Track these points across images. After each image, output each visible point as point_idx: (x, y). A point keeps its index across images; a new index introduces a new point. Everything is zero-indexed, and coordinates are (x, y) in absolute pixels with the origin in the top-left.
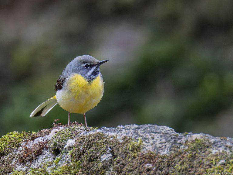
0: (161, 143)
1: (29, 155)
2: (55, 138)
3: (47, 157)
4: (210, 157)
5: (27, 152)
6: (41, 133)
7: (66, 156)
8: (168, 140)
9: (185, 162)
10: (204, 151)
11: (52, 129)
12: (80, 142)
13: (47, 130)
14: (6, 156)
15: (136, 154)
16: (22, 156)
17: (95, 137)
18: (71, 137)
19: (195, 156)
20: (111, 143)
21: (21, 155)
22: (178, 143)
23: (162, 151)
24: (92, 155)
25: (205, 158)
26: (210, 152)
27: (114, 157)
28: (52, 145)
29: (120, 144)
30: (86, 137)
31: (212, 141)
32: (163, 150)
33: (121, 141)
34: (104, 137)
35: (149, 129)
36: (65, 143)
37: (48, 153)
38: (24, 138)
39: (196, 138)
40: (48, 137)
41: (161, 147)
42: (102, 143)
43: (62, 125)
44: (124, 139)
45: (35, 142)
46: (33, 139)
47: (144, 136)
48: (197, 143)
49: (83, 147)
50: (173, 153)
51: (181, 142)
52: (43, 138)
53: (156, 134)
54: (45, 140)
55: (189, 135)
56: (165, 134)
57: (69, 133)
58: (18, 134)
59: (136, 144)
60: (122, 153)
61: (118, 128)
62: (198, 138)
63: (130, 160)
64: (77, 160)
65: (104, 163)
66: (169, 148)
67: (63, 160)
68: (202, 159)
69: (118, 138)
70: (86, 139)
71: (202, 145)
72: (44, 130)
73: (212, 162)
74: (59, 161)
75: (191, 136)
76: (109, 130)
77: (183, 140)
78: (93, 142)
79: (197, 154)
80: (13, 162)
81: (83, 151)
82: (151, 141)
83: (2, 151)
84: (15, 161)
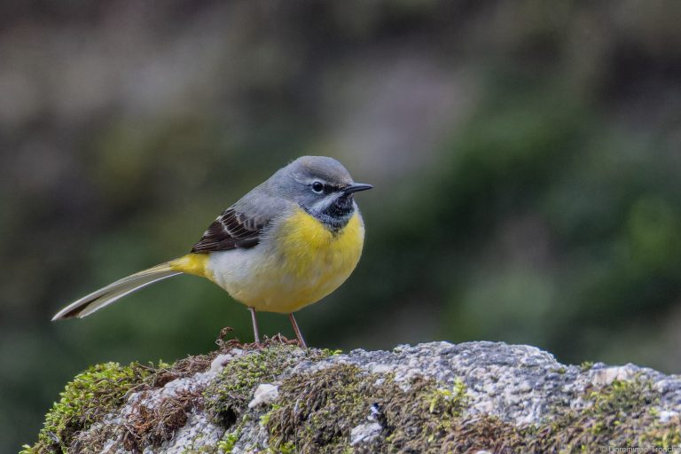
0: (516, 393)
1: (151, 427)
2: (224, 379)
3: (200, 432)
4: (654, 430)
5: (145, 420)
6: (182, 368)
7: (253, 430)
8: (537, 384)
9: (584, 444)
10: (638, 413)
11: (215, 356)
12: (293, 391)
13: (199, 359)
14: (87, 429)
15: (447, 424)
16: (131, 431)
17: (333, 378)
18: (267, 377)
19: (612, 428)
20: (379, 392)
21: (128, 428)
22: (564, 391)
23: (520, 415)
24: (324, 428)
25: (640, 432)
26: (654, 418)
27: (385, 432)
28: (216, 398)
29: (402, 395)
30: (308, 377)
31: (660, 385)
32: (524, 412)
33: (406, 389)
34: (359, 376)
35: (483, 355)
36: (251, 393)
37: (204, 421)
38: (136, 381)
39: (616, 378)
40: (202, 379)
41: (517, 405)
42: (354, 394)
43: (243, 344)
44: (415, 381)
45: (166, 391)
46: (160, 383)
47: (471, 374)
48: (618, 392)
49: (300, 405)
50: (551, 421)
51: (574, 389)
52: (188, 382)
53: (504, 367)
54: (194, 387)
55: (595, 368)
56: (530, 367)
57: (261, 367)
58: (120, 369)
59: (449, 394)
60: (408, 420)
61: (396, 352)
62: (619, 378)
63: (431, 439)
64: (284, 442)
65: (359, 449)
66: (539, 407)
67: (246, 441)
68: (633, 436)
69: (397, 378)
70: (308, 383)
71: (633, 397)
72: (191, 359)
73: (659, 443)
74: (235, 443)
75: (600, 373)
76: (371, 358)
77: (579, 384)
78: (328, 390)
79: (617, 422)
80: (107, 448)
81: (301, 415)
82: (490, 388)
83: (75, 417)
84: (109, 446)
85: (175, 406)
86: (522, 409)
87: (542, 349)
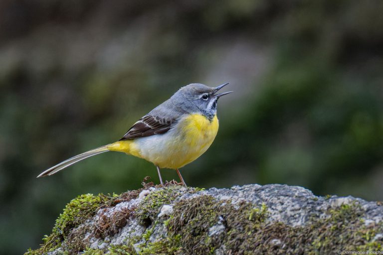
0: (292, 210)
1: (109, 227)
2: (145, 203)
3: (133, 229)
4: (362, 230)
5: (106, 223)
6: (125, 197)
7: (160, 228)
8: (303, 206)
9: (327, 236)
10: (354, 221)
11: (141, 191)
12: (180, 209)
13: (134, 192)
14: (77, 227)
15: (258, 226)
16: (99, 228)
17: (201, 202)
18: (167, 202)
19: (341, 228)
20: (224, 210)
21: (97, 227)
22: (317, 209)
23: (295, 221)
24: (196, 227)
25: (355, 230)
26: (362, 223)
27: (227, 229)
28: (141, 212)
29: (236, 211)
30: (188, 202)
31: (365, 207)
32: (297, 220)
33: (237, 208)
34: (214, 201)
35: (276, 191)
36: (159, 210)
37: (135, 223)
38: (101, 204)
40: (135, 202)
41: (293, 216)
42: (211, 211)
43: (155, 185)
44: (241, 204)
45: (116, 209)
46: (114, 204)
47: (270, 201)
48: (344, 210)
49: (184, 216)
50: (310, 225)
51: (322, 209)
52: (128, 204)
53: (287, 197)
54: (130, 206)
55: (332, 198)
56: (299, 197)
57: (164, 196)
58: (93, 197)
59: (258, 211)
60: (238, 224)
61: (232, 189)
62: (345, 203)
63: (249, 233)
64: (175, 234)
65: (214, 238)
66: (304, 218)
67: (156, 234)
68: (351, 232)
69: (233, 202)
70: (188, 205)
71: (352, 212)
72: (129, 192)
73: (364, 236)
74: (151, 235)
75: (335, 201)
76: (220, 192)
77: (324, 206)
78: (198, 208)
79: (343, 226)
80: (87, 237)
81: (184, 221)
82: (280, 208)
83: (71, 221)
84: (88, 236)
85: (121, 216)
86: (296, 219)
87: (306, 188)
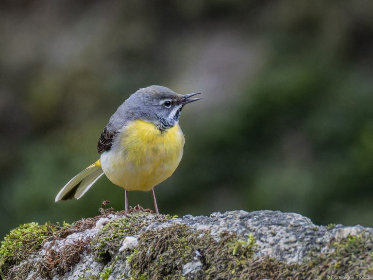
0: (287, 243)
1: (58, 264)
2: (103, 233)
3: (89, 265)
5: (54, 259)
6: (78, 226)
7: (121, 265)
8: (300, 237)
10: (363, 256)
11: (98, 219)
12: (147, 241)
13: (88, 221)
14: (18, 264)
15: (243, 262)
16: (45, 266)
17: (172, 233)
18: (131, 232)
19: (347, 265)
20: (201, 242)
21: (44, 264)
22: (317, 242)
23: (289, 257)
24: (167, 264)
25: (365, 268)
27: (205, 267)
28: (98, 245)
29: (216, 244)
30: (157, 232)
32: (292, 255)
33: (218, 240)
34: (188, 232)
35: (266, 219)
36: (120, 242)
37: (91, 260)
38: (49, 234)
39: (350, 234)
40: (90, 233)
41: (288, 250)
42: (185, 243)
43: (116, 211)
44: (223, 235)
45: (67, 241)
46: (64, 235)
47: (259, 231)
48: (351, 243)
49: (151, 250)
50: (309, 261)
51: (323, 241)
52: (81, 235)
53: (280, 227)
54: (85, 238)
55: (337, 228)
56: (295, 227)
57: (127, 226)
58: (38, 226)
59: (245, 244)
60: (219, 260)
61: (212, 217)
62: (352, 234)
63: (233, 272)
64: (141, 273)
65: (188, 278)
66: (301, 252)
67: (117, 272)
68: (360, 271)
69: (212, 233)
70: (156, 236)
71: (360, 246)
72: (83, 220)
74: (110, 274)
75: (339, 231)
76: (196, 221)
77: (327, 238)
78: (169, 241)
79: (350, 262)
80: (30, 276)
81: (152, 256)
82: (271, 240)
83: (11, 257)
84: (32, 275)
85: (73, 250)
86: (291, 253)
87: (303, 215)
